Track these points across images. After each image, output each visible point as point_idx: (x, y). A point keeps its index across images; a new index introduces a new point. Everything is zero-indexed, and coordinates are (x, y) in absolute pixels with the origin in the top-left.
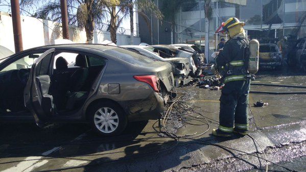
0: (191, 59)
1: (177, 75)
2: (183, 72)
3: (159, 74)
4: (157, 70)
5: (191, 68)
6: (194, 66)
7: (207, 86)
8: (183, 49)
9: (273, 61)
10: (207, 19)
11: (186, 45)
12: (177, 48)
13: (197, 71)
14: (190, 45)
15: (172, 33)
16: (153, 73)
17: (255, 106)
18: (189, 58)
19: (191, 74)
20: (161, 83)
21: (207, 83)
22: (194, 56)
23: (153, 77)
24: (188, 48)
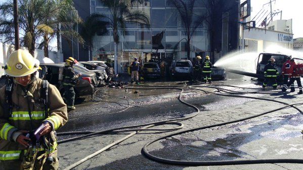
0: (105, 71)
1: (98, 79)
2: (100, 78)
3: (92, 77)
4: (91, 75)
5: (105, 76)
6: (106, 75)
7: (114, 86)
8: (99, 64)
9: (155, 73)
10: (115, 43)
11: (101, 62)
12: (95, 64)
13: (108, 79)
14: (104, 62)
15: (89, 51)
16: (89, 76)
17: (135, 93)
18: (103, 70)
19: (104, 79)
20: (92, 80)
21: (114, 85)
22: (106, 70)
23: (89, 78)
24: (102, 64)
